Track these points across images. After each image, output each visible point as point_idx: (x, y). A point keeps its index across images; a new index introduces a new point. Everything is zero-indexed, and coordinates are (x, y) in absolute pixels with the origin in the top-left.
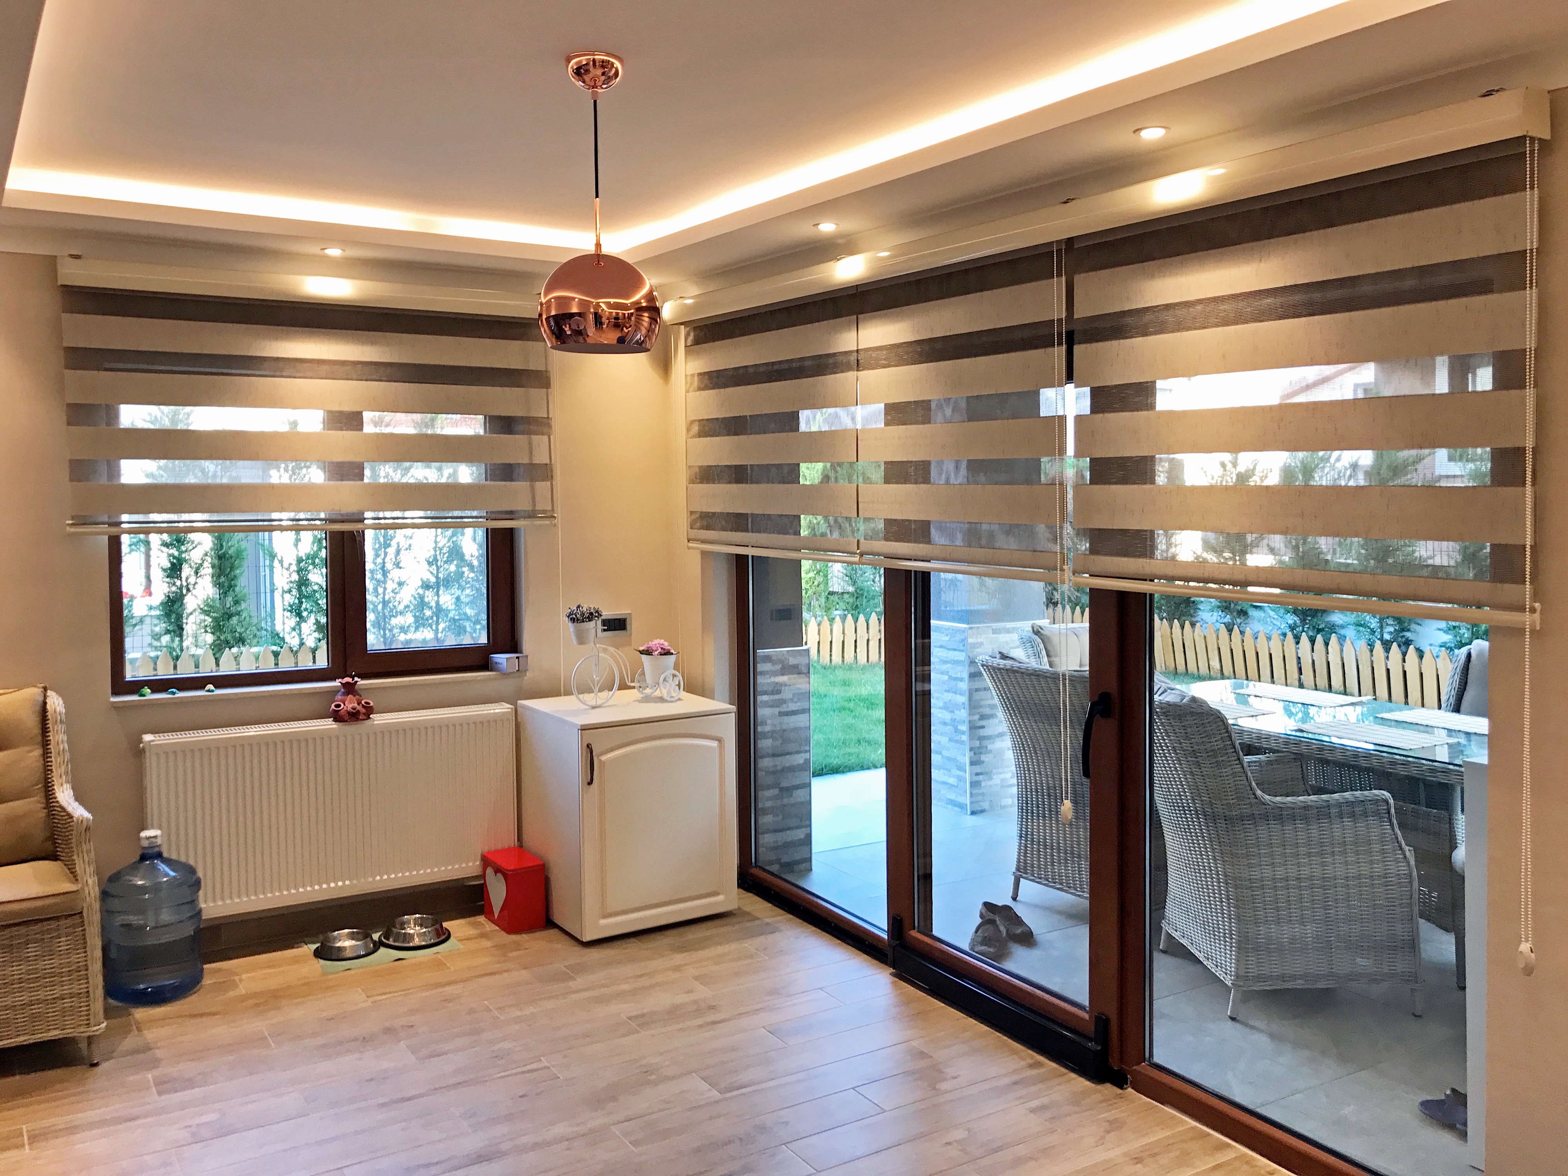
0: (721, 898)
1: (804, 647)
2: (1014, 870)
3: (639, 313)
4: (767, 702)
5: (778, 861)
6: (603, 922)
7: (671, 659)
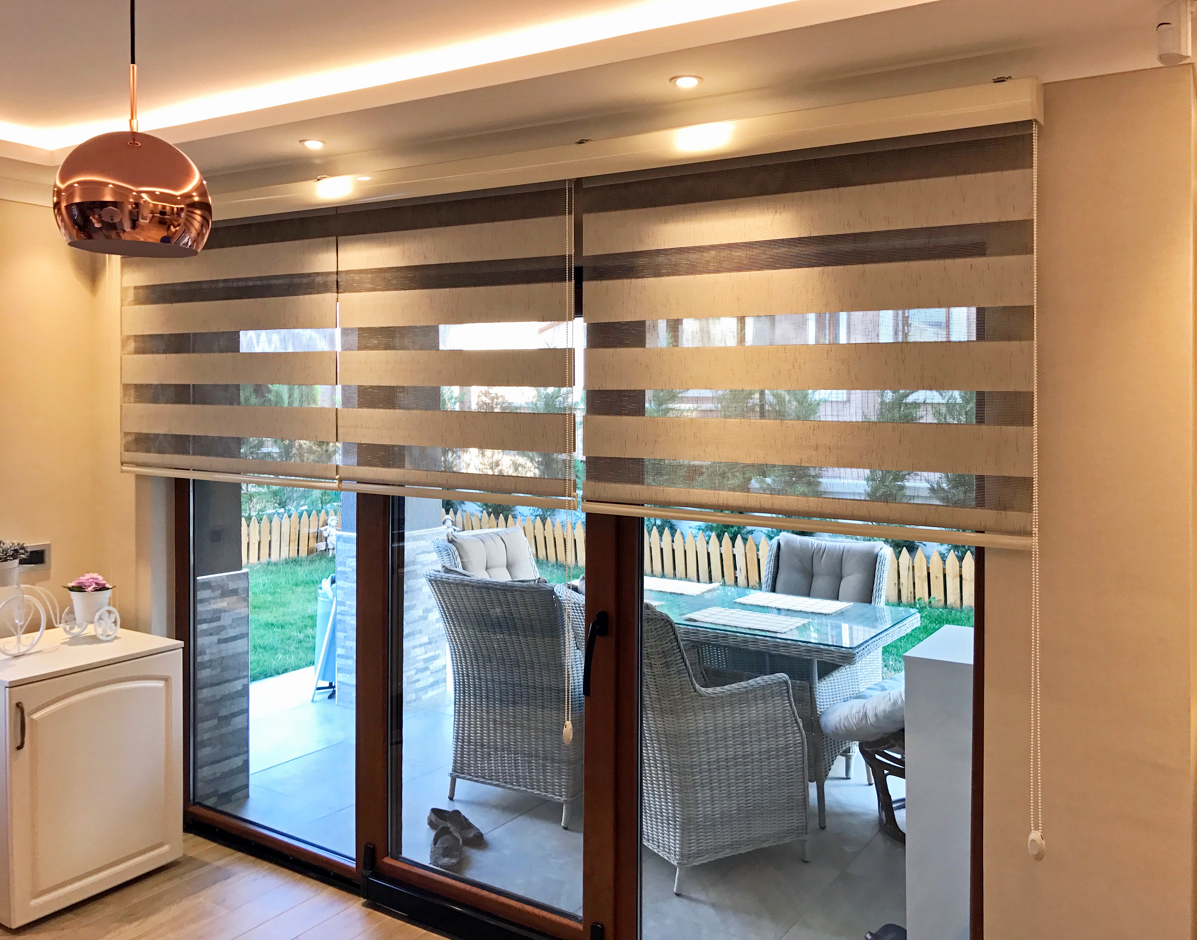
0: (165, 848)
1: (244, 570)
2: (450, 771)
3: (191, 209)
4: (206, 630)
5: (215, 793)
6: (34, 902)
7: (107, 594)
